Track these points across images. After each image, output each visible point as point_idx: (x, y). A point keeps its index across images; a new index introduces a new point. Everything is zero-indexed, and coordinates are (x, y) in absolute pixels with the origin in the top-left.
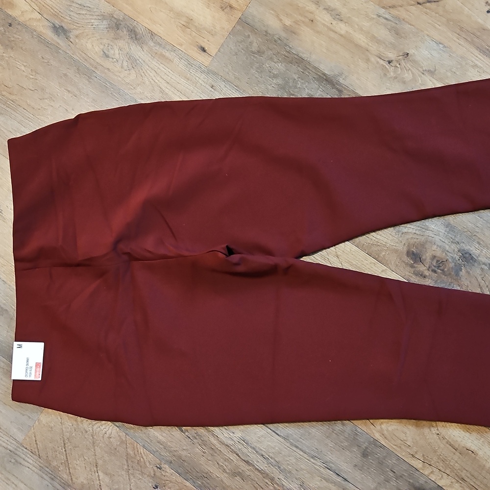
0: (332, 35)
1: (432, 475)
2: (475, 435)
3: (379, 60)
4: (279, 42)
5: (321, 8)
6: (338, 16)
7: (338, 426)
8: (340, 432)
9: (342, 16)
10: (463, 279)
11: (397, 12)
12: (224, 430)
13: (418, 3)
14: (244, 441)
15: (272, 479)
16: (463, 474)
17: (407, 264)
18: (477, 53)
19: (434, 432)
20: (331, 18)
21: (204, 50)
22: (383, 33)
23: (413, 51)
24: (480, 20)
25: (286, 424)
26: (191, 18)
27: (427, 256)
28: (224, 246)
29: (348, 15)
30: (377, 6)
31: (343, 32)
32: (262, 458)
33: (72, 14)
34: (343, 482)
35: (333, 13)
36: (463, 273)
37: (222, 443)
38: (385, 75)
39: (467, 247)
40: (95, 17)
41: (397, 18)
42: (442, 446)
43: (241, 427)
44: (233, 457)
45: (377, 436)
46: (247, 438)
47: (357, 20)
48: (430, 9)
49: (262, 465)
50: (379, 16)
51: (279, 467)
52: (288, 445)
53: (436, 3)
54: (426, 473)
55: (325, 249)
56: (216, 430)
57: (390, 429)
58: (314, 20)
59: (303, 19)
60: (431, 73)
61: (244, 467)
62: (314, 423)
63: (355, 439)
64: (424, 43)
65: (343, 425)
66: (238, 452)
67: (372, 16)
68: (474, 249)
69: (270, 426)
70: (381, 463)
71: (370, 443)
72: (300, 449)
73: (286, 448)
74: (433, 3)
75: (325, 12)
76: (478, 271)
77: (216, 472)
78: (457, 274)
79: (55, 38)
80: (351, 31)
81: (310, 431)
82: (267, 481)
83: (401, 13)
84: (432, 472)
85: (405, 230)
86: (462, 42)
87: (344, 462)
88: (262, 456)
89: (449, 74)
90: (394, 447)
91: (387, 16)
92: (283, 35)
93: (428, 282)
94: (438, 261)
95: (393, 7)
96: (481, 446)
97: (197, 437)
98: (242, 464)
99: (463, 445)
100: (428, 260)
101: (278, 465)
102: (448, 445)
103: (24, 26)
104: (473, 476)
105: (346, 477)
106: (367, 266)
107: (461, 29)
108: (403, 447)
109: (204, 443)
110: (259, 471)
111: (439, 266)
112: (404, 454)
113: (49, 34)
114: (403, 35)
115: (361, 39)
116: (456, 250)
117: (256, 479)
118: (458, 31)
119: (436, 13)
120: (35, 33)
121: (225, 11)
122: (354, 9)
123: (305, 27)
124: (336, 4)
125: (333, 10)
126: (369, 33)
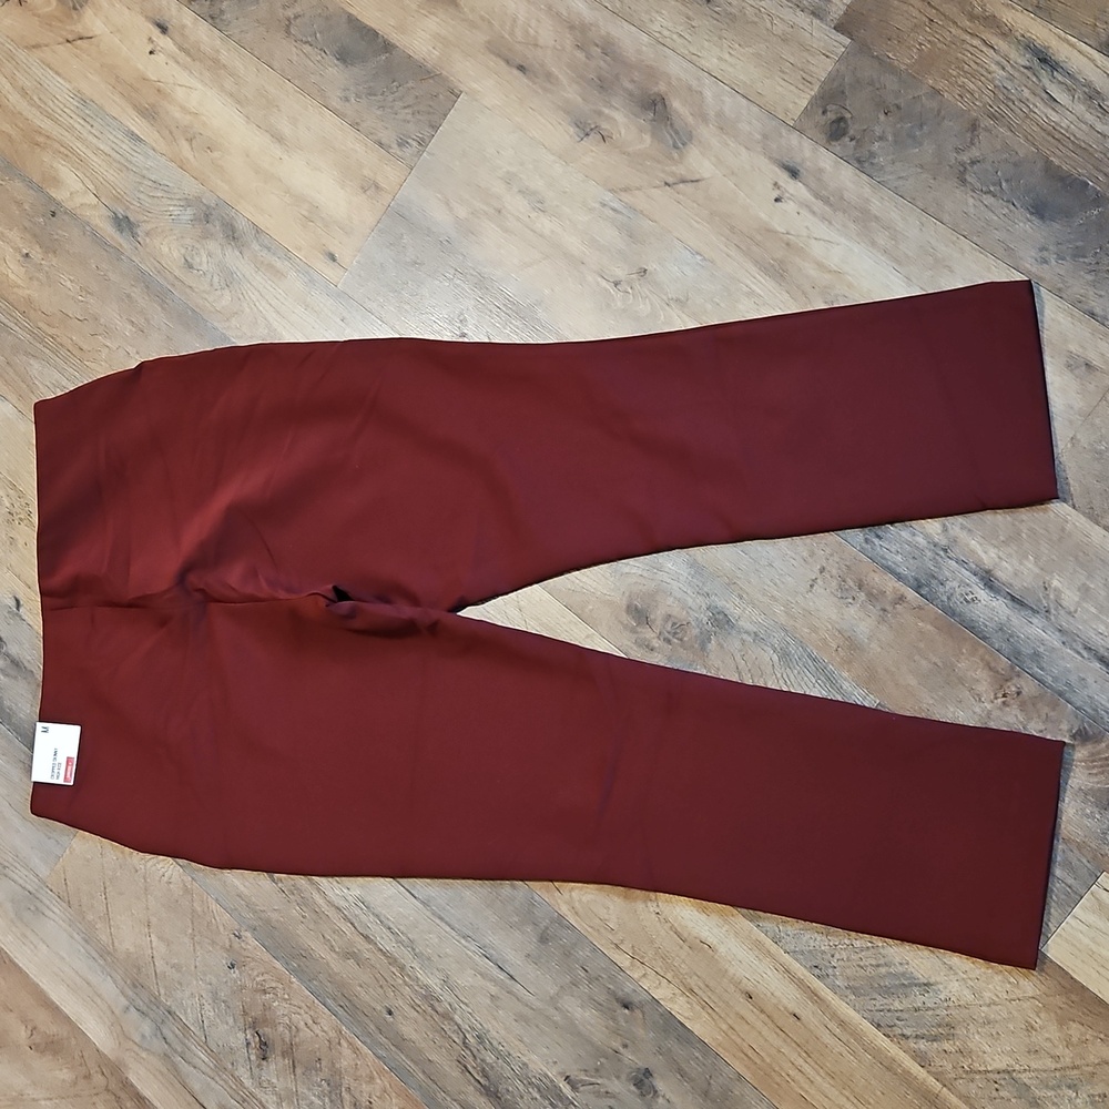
0: (529, 235)
1: (644, 980)
2: (715, 919)
3: (600, 279)
5: (514, 190)
6: (540, 205)
7: (506, 888)
8: (507, 899)
9: (546, 205)
10: (712, 656)
11: (632, 199)
12: (335, 883)
13: (666, 184)
14: (363, 903)
15: (402, 968)
16: (693, 982)
17: (625, 627)
18: (753, 269)
19: (652, 909)
20: (528, 208)
21: (333, 258)
22: (610, 235)
23: (655, 266)
24: (763, 215)
25: (428, 880)
26: (316, 205)
27: (658, 615)
28: (330, 586)
29: (555, 203)
30: (601, 188)
31: (546, 232)
32: (390, 934)
33: (141, 196)
34: (508, 981)
35: (532, 198)
36: (712, 645)
37: (330, 903)
38: (608, 305)
39: (720, 603)
40: (175, 202)
41: (633, 209)
42: (663, 933)
43: (360, 880)
44: (346, 927)
45: (564, 910)
46: (368, 899)
47: (568, 211)
48: (684, 194)
49: (388, 944)
50: (604, 205)
51: (413, 949)
52: (428, 913)
53: (694, 183)
54: (636, 976)
55: (502, 595)
56: (323, 881)
57: (584, 899)
58: (503, 211)
59: (485, 208)
60: (681, 303)
61: (361, 944)
62: (469, 881)
63: (530, 912)
64: (671, 252)
65: (514, 887)
66: (354, 921)
67: (593, 205)
68: (732, 607)
69: (403, 881)
70: (567, 954)
71: (552, 921)
72: (446, 923)
73: (425, 920)
74: (690, 185)
75: (519, 197)
76: (737, 644)
77: (320, 950)
78: (703, 648)
79: (117, 235)
80: (559, 230)
81: (463, 895)
82: (394, 970)
83: (639, 200)
84: (644, 975)
85: (627, 570)
86: (732, 252)
87: (512, 948)
88: (389, 928)
89: (709, 306)
90: (589, 929)
91: (615, 205)
92: (454, 234)
93: (656, 659)
94: (674, 624)
95: (625, 190)
96: (723, 937)
97: (295, 892)
98: (360, 940)
99: (696, 935)
100: (659, 622)
101: (411, 945)
102: (672, 933)
103: (73, 215)
104: (707, 986)
105: (511, 973)
106: (564, 627)
107: (732, 229)
108: (602, 930)
109: (305, 902)
110: (384, 954)
111: (675, 633)
112: (603, 941)
113: (108, 230)
114: (640, 238)
115: (573, 243)
116: (704, 607)
117: (378, 966)
118: (727, 233)
119: (694, 201)
120: (88, 228)
121: (368, 193)
122: (565, 192)
123: (488, 222)
124: (537, 184)
125: (533, 194)
126: (586, 233)
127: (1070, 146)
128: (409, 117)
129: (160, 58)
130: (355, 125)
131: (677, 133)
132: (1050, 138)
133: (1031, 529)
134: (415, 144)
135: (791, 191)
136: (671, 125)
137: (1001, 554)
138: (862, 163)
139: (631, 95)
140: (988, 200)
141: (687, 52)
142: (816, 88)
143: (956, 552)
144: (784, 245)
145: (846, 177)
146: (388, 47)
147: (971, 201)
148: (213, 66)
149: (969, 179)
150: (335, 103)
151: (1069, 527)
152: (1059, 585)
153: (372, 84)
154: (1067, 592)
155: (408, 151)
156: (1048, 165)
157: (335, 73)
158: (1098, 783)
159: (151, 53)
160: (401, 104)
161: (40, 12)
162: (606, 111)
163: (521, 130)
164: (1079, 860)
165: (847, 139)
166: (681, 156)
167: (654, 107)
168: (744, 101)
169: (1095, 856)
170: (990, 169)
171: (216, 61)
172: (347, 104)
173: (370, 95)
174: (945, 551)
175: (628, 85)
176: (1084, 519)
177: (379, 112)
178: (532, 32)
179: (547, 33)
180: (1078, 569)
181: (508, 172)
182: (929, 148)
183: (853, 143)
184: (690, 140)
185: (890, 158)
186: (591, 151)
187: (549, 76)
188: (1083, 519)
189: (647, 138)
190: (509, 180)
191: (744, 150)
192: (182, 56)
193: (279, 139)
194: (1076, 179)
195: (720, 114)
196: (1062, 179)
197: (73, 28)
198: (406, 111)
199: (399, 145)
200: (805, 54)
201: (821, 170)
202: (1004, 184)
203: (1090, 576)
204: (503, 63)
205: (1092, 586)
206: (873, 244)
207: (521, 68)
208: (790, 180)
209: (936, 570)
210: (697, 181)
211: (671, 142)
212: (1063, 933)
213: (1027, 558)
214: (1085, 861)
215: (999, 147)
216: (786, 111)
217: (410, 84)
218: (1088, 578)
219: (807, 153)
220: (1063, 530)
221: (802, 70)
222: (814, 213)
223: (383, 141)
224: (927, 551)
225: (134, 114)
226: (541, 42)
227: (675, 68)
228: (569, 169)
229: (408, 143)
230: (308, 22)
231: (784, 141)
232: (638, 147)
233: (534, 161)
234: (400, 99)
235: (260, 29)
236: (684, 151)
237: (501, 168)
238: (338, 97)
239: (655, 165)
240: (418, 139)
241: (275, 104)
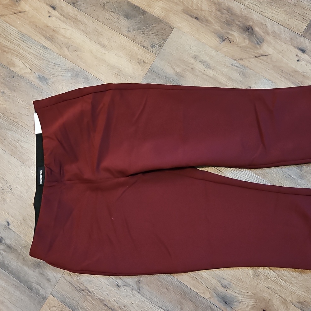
0: (205, 77)
4: (174, 82)
5: (198, 61)
6: (208, 66)
9: (210, 66)
11: (243, 63)
20: (204, 67)
22: (235, 75)
23: (254, 86)
24: (293, 66)
26: (120, 69)
29: (214, 65)
30: (231, 59)
31: (211, 75)
33: (49, 69)
35: (205, 64)
40: (63, 70)
41: (244, 66)
47: (219, 67)
48: (263, 60)
50: (233, 65)
53: (266, 56)
58: (194, 69)
59: (186, 68)
64: (260, 80)
67: (229, 65)
74: (265, 57)
75: (200, 63)
79: (40, 84)
80: (216, 75)
83: (246, 63)
86: (283, 79)
91: (237, 65)
92: (176, 78)
95: (240, 59)
103: (21, 77)
107: (282, 71)
113: (36, 82)
114: (247, 76)
115: (222, 79)
118: (280, 73)
119: (267, 62)
120: (28, 81)
121: (141, 64)
122: (217, 61)
123: (188, 73)
124: (206, 59)
125: (205, 62)
126: (227, 75)
128: (155, 37)
129: (53, 19)
130: (134, 40)
131: (258, 39)
134: (157, 46)
135: (303, 57)
136: (256, 36)
139: (239, 26)
141: (259, 11)
142: (309, 22)
144: (302, 76)
146: (144, 12)
148: (76, 21)
150: (125, 33)
153: (139, 26)
155: (155, 49)
157: (124, 23)
159: (49, 17)
160: (151, 32)
161: (3, 3)
162: (230, 32)
163: (198, 40)
166: (260, 47)
167: (248, 30)
168: (282, 27)
171: (76, 19)
172: (130, 33)
173: (138, 29)
175: (237, 23)
177: (142, 36)
178: (199, 6)
179: (205, 6)
181: (195, 55)
184: (263, 41)
186: (226, 47)
187: (207, 21)
189: (247, 41)
190: (195, 57)
191: (284, 44)
192: (62, 18)
193: (104, 46)
195: (274, 32)
197: (17, 8)
198: (153, 35)
199: (152, 47)
200: (303, 10)
204: (189, 17)
207: (196, 18)
208: (302, 54)
210: (267, 55)
211: (256, 42)
216: (298, 30)
217: (154, 25)
219: (308, 44)
221: (303, 16)
223: (145, 46)
225: (44, 39)
226: (203, 9)
227: (255, 16)
228: (218, 53)
229: (155, 46)
230: (112, 4)
231: (298, 40)
232: (244, 44)
233: (205, 51)
234: (150, 30)
235: (93, 7)
236: (261, 45)
237: (192, 53)
238: (126, 30)
239: (251, 50)
240: (159, 45)
241: (101, 34)
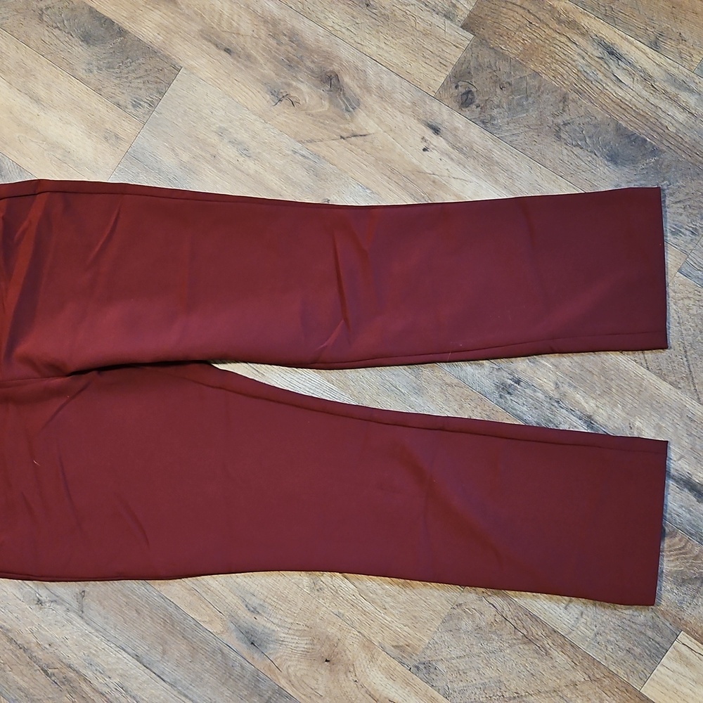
0: (238, 174)
2: (399, 682)
4: (175, 182)
5: (226, 141)
6: (245, 152)
8: (238, 677)
9: (250, 152)
11: (317, 149)
13: (342, 137)
14: (122, 688)
19: (351, 678)
20: (237, 154)
23: (335, 198)
24: (414, 161)
26: (69, 150)
29: (258, 150)
30: (292, 140)
31: (252, 172)
35: (239, 147)
37: (95, 690)
41: (317, 155)
42: (360, 696)
45: (283, 683)
46: (126, 684)
47: (268, 156)
48: (355, 145)
50: (295, 153)
52: (176, 693)
53: (363, 137)
58: (218, 157)
59: (203, 154)
63: (256, 686)
64: (348, 187)
67: (287, 152)
71: (274, 692)
73: (172, 698)
74: (359, 138)
75: (230, 146)
80: (261, 171)
81: (203, 676)
83: (321, 149)
86: (393, 187)
90: (303, 697)
91: (304, 153)
92: (180, 173)
95: (311, 141)
96: (406, 696)
97: (66, 683)
99: (385, 696)
102: (367, 696)
107: (392, 170)
108: (313, 697)
109: (74, 690)
114: (323, 177)
115: (273, 181)
118: (389, 173)
119: (362, 150)
121: (110, 141)
122: (265, 143)
123: (206, 164)
124: (243, 136)
125: (240, 143)
126: (283, 173)
127: (633, 113)
128: (141, 85)
130: (98, 91)
131: (348, 100)
132: (618, 108)
133: (618, 385)
134: (146, 105)
135: (435, 144)
136: (344, 94)
137: (598, 403)
138: (485, 123)
139: (313, 72)
140: (577, 151)
141: (353, 42)
142: (450, 69)
143: (566, 403)
144: (431, 183)
145: (474, 134)
146: (122, 32)
147: (565, 152)
149: (562, 135)
150: (82, 74)
151: (645, 384)
152: (641, 425)
153: (110, 60)
154: (647, 430)
155: (141, 111)
156: (618, 128)
157: (80, 51)
158: (674, 567)
160: (134, 75)
162: (294, 83)
163: (229, 96)
164: (664, 624)
165: (474, 107)
166: (352, 117)
167: (330, 81)
168: (397, 77)
169: (675, 620)
170: (578, 129)
172: (91, 75)
173: (109, 68)
174: (558, 402)
175: (309, 64)
176: (656, 377)
177: (116, 82)
178: (235, 24)
179: (246, 25)
180: (653, 413)
181: (220, 128)
182: (534, 114)
183: (479, 109)
184: (358, 106)
185: (505, 120)
186: (283, 114)
187: (248, 57)
188: (654, 377)
189: (326, 104)
190: (221, 133)
191: (398, 113)
193: (37, 100)
194: (638, 137)
195: (380, 88)
196: (629, 137)
198: (139, 81)
199: (134, 106)
200: (441, 45)
201: (456, 129)
202: (588, 139)
203: (662, 418)
204: (213, 47)
205: (664, 425)
206: (496, 181)
207: (227, 51)
208: (433, 135)
209: (552, 416)
210: (365, 135)
211: (344, 107)
212: (655, 678)
213: (617, 407)
214: (668, 624)
215: (583, 114)
216: (429, 86)
217: (141, 60)
218: (660, 420)
219: (446, 117)
220: (641, 385)
221: (439, 56)
222: (452, 159)
223: (121, 103)
224: (545, 403)
226: (242, 32)
227: (345, 53)
228: (268, 125)
229: (140, 105)
230: (57, 12)
231: (428, 108)
232: (319, 110)
233: (240, 119)
234: (133, 71)
235: (18, 17)
236: (354, 113)
237: (214, 124)
238: (83, 69)
239: (333, 123)
240: (148, 102)
241: (32, 73)
